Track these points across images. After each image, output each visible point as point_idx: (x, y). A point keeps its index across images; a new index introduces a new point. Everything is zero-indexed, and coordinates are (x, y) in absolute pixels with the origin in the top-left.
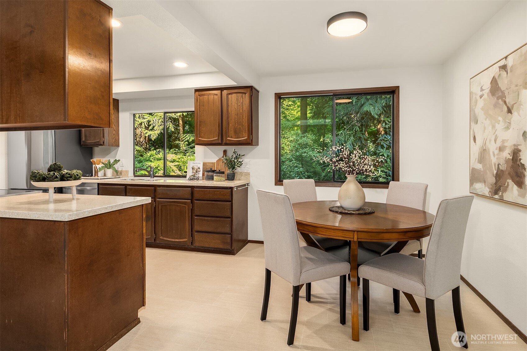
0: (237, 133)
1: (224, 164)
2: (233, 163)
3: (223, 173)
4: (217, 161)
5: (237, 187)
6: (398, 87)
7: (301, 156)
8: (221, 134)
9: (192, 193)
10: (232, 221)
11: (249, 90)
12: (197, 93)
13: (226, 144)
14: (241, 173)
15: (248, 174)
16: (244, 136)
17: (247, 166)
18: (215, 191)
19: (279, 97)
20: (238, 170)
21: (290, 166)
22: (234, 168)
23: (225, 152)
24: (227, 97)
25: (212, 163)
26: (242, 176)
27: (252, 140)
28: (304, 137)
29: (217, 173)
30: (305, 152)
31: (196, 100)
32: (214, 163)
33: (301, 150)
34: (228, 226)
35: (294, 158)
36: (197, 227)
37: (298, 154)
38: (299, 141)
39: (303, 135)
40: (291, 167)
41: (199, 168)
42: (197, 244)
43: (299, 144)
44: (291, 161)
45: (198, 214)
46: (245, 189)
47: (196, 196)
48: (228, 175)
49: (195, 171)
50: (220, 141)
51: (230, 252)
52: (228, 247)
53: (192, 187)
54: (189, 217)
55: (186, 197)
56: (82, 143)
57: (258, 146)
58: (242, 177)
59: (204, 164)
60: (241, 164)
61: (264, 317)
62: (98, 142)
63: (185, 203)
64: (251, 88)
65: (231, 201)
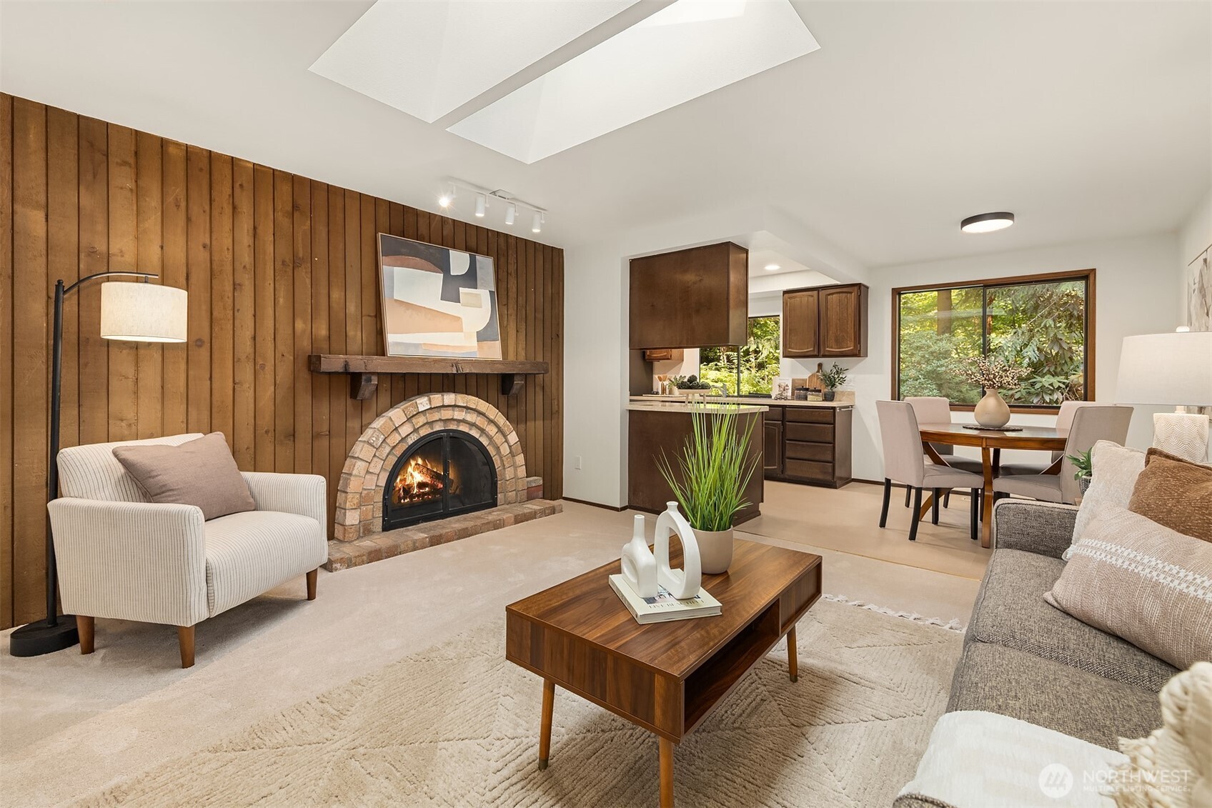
0: (839, 342)
1: (819, 380)
2: (833, 379)
3: (820, 391)
4: (809, 377)
5: (841, 408)
6: (1094, 270)
7: (934, 371)
8: (818, 344)
9: (784, 414)
10: (834, 447)
11: (856, 288)
12: (786, 295)
13: (824, 356)
14: (843, 393)
15: (853, 394)
16: (849, 345)
17: (851, 384)
18: (813, 412)
19: (897, 292)
20: (839, 388)
21: (915, 387)
22: (833, 385)
23: (820, 365)
24: (826, 299)
25: (803, 380)
26: (843, 395)
27: (860, 351)
28: (941, 340)
29: (812, 391)
30: (942, 366)
31: (785, 304)
32: (805, 380)
33: (934, 361)
34: (829, 452)
35: (921, 375)
36: (788, 454)
37: (929, 368)
38: (931, 347)
39: (939, 338)
40: (916, 389)
41: (787, 386)
42: (789, 473)
43: (932, 353)
44: (917, 380)
45: (791, 437)
46: (848, 411)
47: (788, 417)
48: (825, 395)
49: (782, 389)
50: (816, 353)
51: (830, 485)
52: (829, 478)
53: (784, 407)
54: (779, 441)
55: (776, 417)
56: (646, 357)
57: (867, 359)
58: (844, 398)
59: (793, 381)
60: (842, 381)
61: (883, 524)
62: (665, 355)
63: (774, 425)
64: (859, 285)
65: (834, 423)
